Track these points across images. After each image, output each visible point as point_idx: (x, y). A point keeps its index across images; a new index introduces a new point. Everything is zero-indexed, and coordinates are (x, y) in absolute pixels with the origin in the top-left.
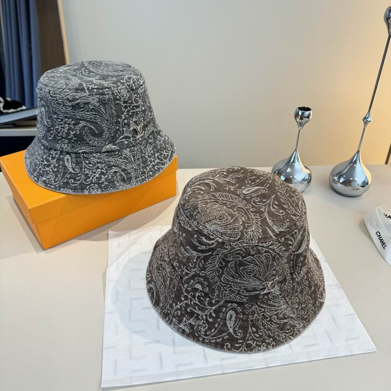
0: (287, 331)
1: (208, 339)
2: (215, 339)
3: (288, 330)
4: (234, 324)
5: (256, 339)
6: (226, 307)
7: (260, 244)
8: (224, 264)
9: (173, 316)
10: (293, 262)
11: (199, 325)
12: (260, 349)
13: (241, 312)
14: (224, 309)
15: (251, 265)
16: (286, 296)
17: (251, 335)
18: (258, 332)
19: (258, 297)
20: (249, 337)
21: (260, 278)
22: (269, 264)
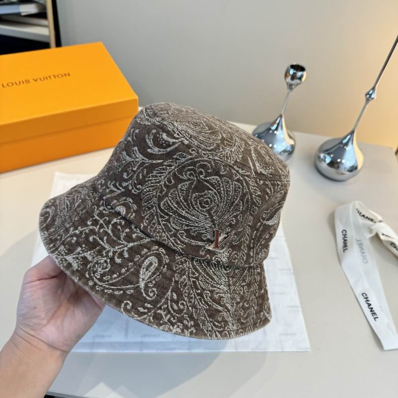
0: (217, 324)
1: (101, 286)
2: (113, 289)
3: (218, 322)
4: (150, 277)
5: (172, 312)
6: (149, 249)
8: (173, 182)
9: (63, 244)
10: (257, 233)
11: (97, 263)
12: (171, 327)
13: (166, 264)
14: (146, 250)
15: (213, 191)
16: (231, 277)
17: (167, 303)
18: (178, 303)
19: (199, 251)
20: (163, 305)
21: (214, 218)
22: (234, 202)
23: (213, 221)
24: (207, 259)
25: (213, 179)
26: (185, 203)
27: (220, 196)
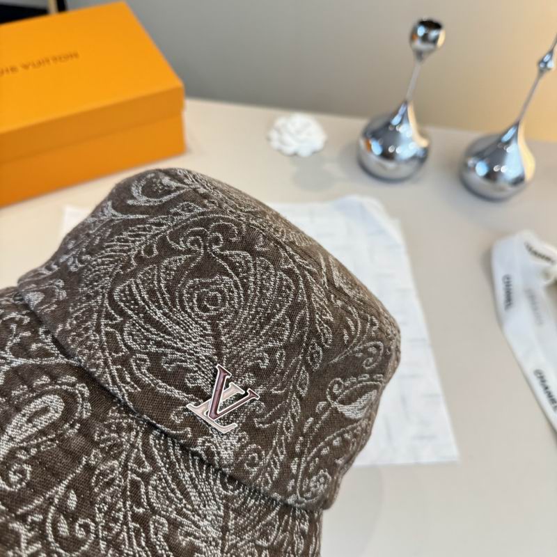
4: (29, 438)
5: (51, 538)
6: (54, 379)
7: (287, 247)
8: (156, 252)
10: (315, 423)
13: (80, 420)
14: (45, 379)
15: (231, 277)
16: (234, 510)
17: (45, 512)
18: (75, 520)
19: (169, 410)
20: (31, 513)
21: (223, 338)
22: (273, 315)
23: (218, 345)
24: (184, 436)
25: (238, 255)
26: (167, 296)
27: (245, 294)
